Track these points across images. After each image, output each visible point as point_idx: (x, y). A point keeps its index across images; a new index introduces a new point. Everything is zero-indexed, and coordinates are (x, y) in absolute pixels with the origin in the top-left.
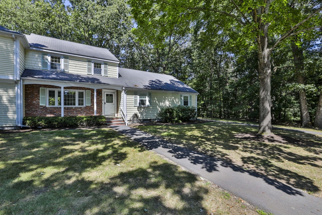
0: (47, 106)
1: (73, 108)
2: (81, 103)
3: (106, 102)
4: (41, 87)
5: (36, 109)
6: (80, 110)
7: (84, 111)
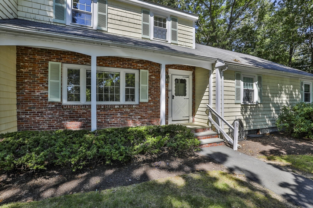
0: (65, 102)
1: (116, 107)
2: (130, 95)
3: (174, 95)
4: (50, 60)
5: (40, 110)
6: (128, 110)
7: (136, 113)
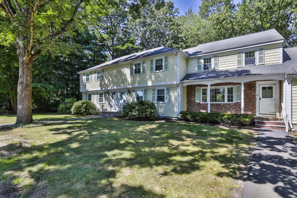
0: (201, 102)
1: (222, 104)
2: (230, 99)
3: (261, 98)
5: (193, 105)
6: (229, 106)
7: (233, 108)
